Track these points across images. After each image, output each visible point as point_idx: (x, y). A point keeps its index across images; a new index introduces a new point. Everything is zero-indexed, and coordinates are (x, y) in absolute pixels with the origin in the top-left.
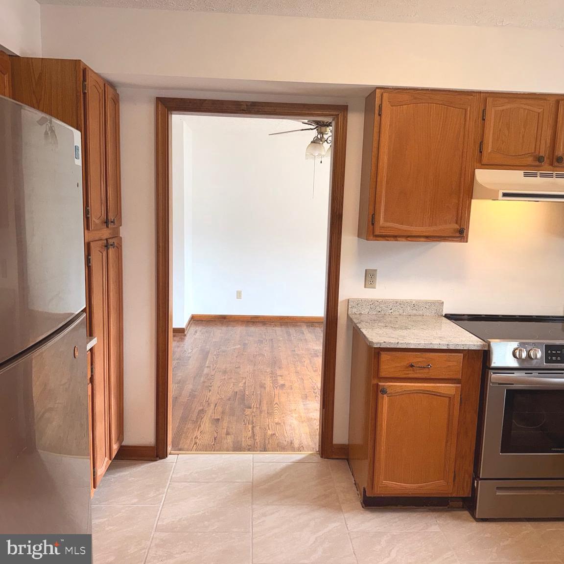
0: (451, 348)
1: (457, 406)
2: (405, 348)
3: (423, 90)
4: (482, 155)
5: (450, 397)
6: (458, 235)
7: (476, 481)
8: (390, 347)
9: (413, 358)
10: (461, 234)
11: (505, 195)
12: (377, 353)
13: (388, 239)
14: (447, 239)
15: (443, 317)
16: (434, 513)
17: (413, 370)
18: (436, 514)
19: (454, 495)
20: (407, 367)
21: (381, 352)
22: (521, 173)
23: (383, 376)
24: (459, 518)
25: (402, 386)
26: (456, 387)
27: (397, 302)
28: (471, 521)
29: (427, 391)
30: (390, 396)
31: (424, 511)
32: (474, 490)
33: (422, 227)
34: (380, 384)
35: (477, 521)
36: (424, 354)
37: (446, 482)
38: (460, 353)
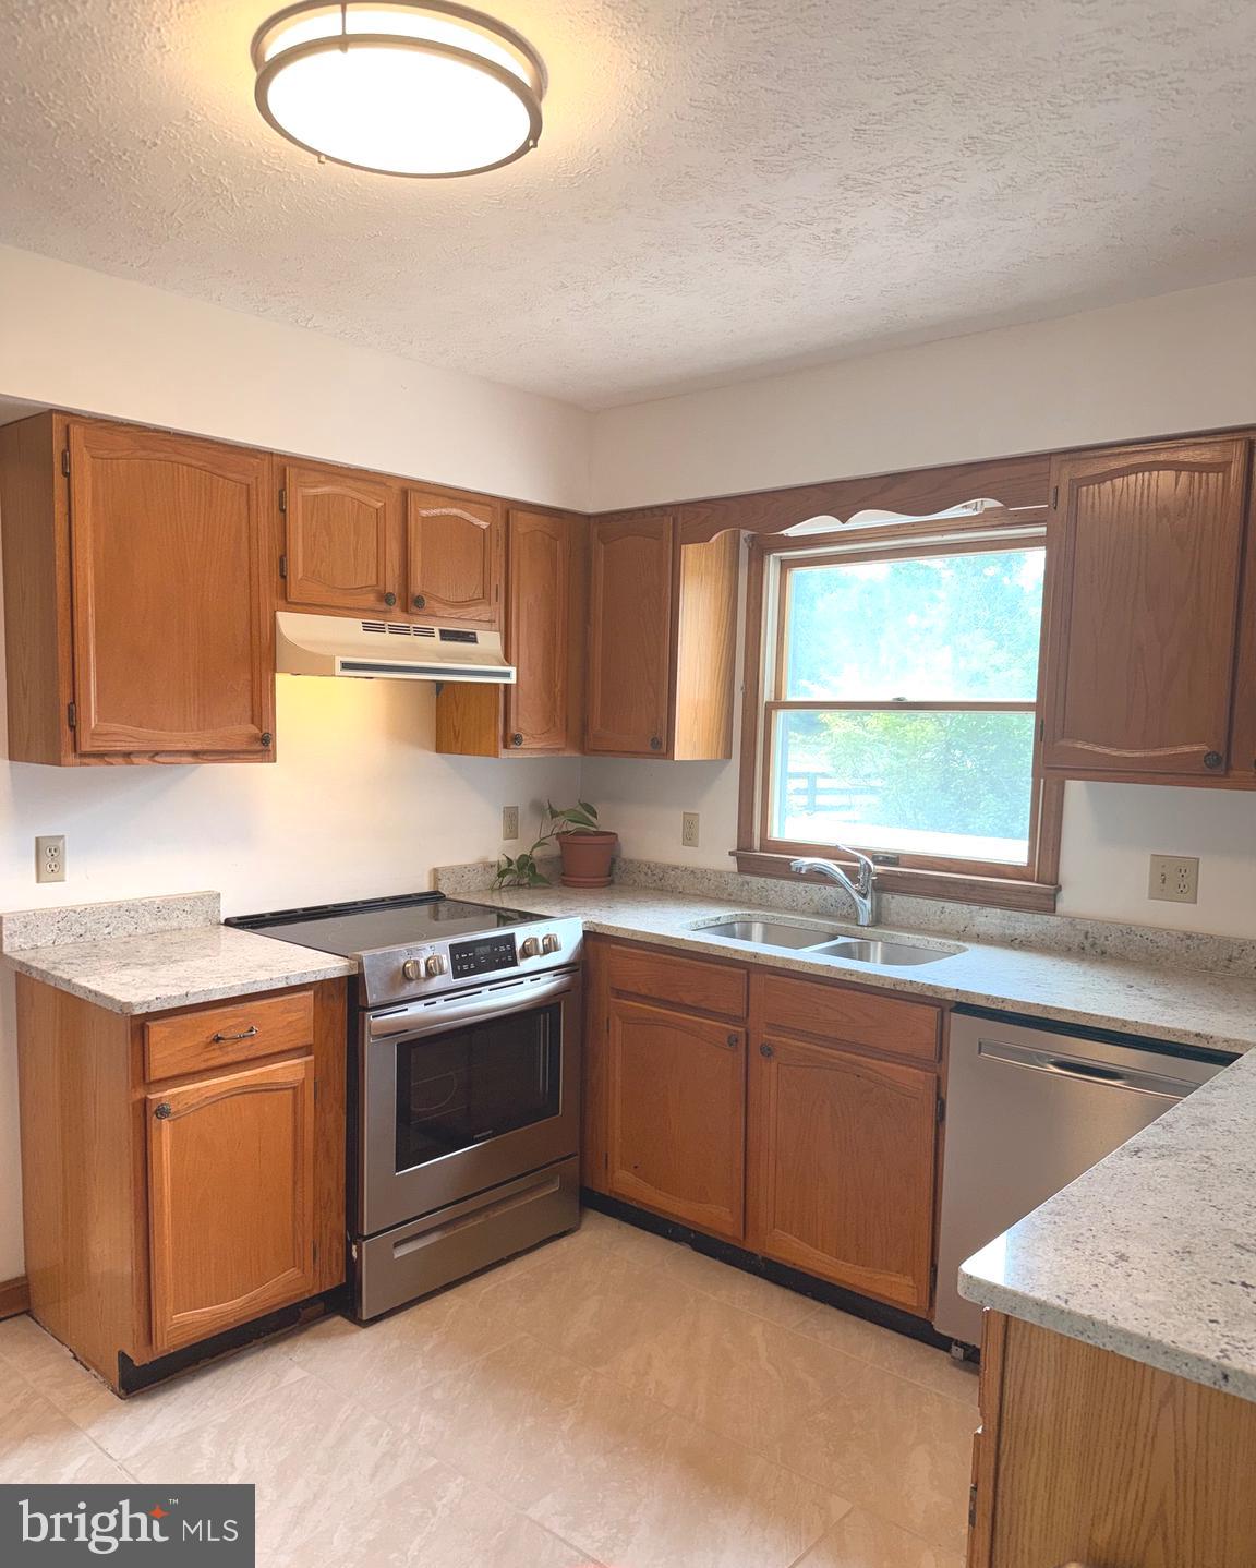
0: (294, 983)
1: (310, 1104)
2: (203, 1003)
3: (158, 430)
4: (286, 582)
5: (294, 1088)
6: (258, 747)
7: (354, 1247)
8: (170, 1006)
9: (217, 1022)
10: (262, 746)
11: (346, 666)
12: (140, 1025)
13: (111, 760)
14: (236, 756)
15: (223, 927)
16: (280, 1346)
17: (220, 1048)
18: (284, 1347)
19: (316, 1292)
20: (208, 1045)
21: (148, 1023)
22: (357, 623)
23: (158, 1078)
24: (329, 1335)
25: (199, 1089)
26: (306, 1062)
27: (120, 907)
28: (353, 1332)
29: (252, 1086)
30: (174, 1120)
31: (253, 1353)
32: (352, 1268)
33: (185, 731)
34: (151, 1097)
35: (364, 1327)
36: (240, 1006)
37: (299, 1268)
38: (306, 990)
